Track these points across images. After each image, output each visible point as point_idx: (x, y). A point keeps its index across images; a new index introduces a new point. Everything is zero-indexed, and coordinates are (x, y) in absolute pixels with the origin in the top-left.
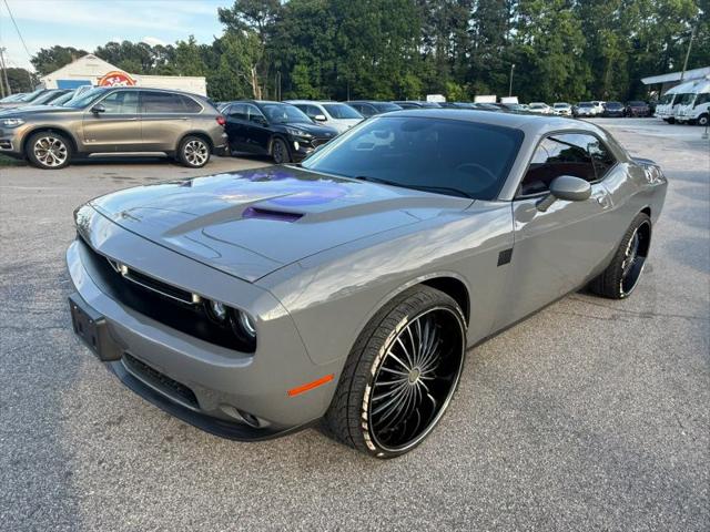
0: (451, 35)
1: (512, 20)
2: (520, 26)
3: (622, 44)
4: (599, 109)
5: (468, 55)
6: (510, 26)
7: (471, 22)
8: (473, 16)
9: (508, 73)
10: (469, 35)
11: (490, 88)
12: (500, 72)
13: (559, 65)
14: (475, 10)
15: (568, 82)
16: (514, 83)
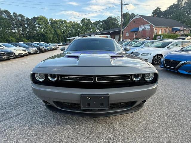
0: (21, 28)
1: (36, 26)
2: (39, 27)
3: (61, 32)
4: (62, 44)
5: (27, 33)
6: (36, 27)
7: (26, 25)
8: (26, 24)
9: (39, 37)
10: (26, 28)
11: (35, 40)
12: (37, 37)
13: (50, 36)
14: (26, 22)
15: (53, 39)
16: (41, 39)
